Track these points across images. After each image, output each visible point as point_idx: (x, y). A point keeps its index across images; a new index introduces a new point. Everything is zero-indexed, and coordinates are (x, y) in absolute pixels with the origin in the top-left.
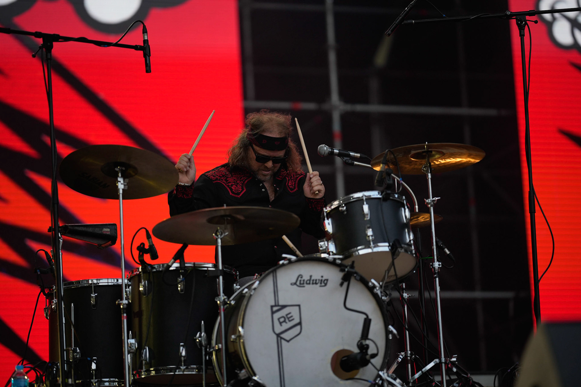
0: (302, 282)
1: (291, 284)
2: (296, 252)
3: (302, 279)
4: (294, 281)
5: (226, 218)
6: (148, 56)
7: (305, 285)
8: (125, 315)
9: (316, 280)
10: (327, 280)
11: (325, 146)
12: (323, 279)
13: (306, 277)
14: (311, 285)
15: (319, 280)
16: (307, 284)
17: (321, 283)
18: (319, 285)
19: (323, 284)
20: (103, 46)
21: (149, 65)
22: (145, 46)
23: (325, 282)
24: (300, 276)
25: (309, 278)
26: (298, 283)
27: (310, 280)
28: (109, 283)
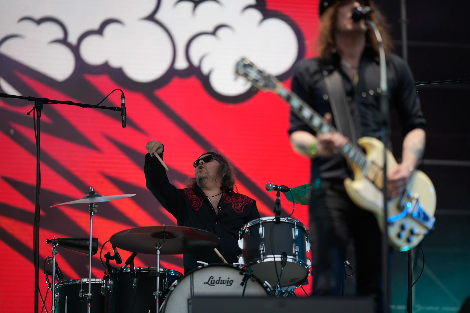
0: (213, 282)
1: (204, 283)
2: (223, 260)
3: (213, 280)
4: (207, 281)
5: (164, 234)
6: (124, 115)
7: (215, 284)
8: (90, 304)
9: (224, 281)
10: (232, 281)
11: (271, 184)
12: (230, 280)
13: (216, 279)
14: (220, 284)
15: (226, 281)
16: (216, 283)
17: (227, 283)
18: (226, 284)
19: (229, 284)
20: (86, 107)
21: (125, 121)
22: (122, 108)
23: (231, 282)
24: (212, 277)
25: (218, 279)
26: (210, 283)
27: (219, 281)
28: (96, 282)
